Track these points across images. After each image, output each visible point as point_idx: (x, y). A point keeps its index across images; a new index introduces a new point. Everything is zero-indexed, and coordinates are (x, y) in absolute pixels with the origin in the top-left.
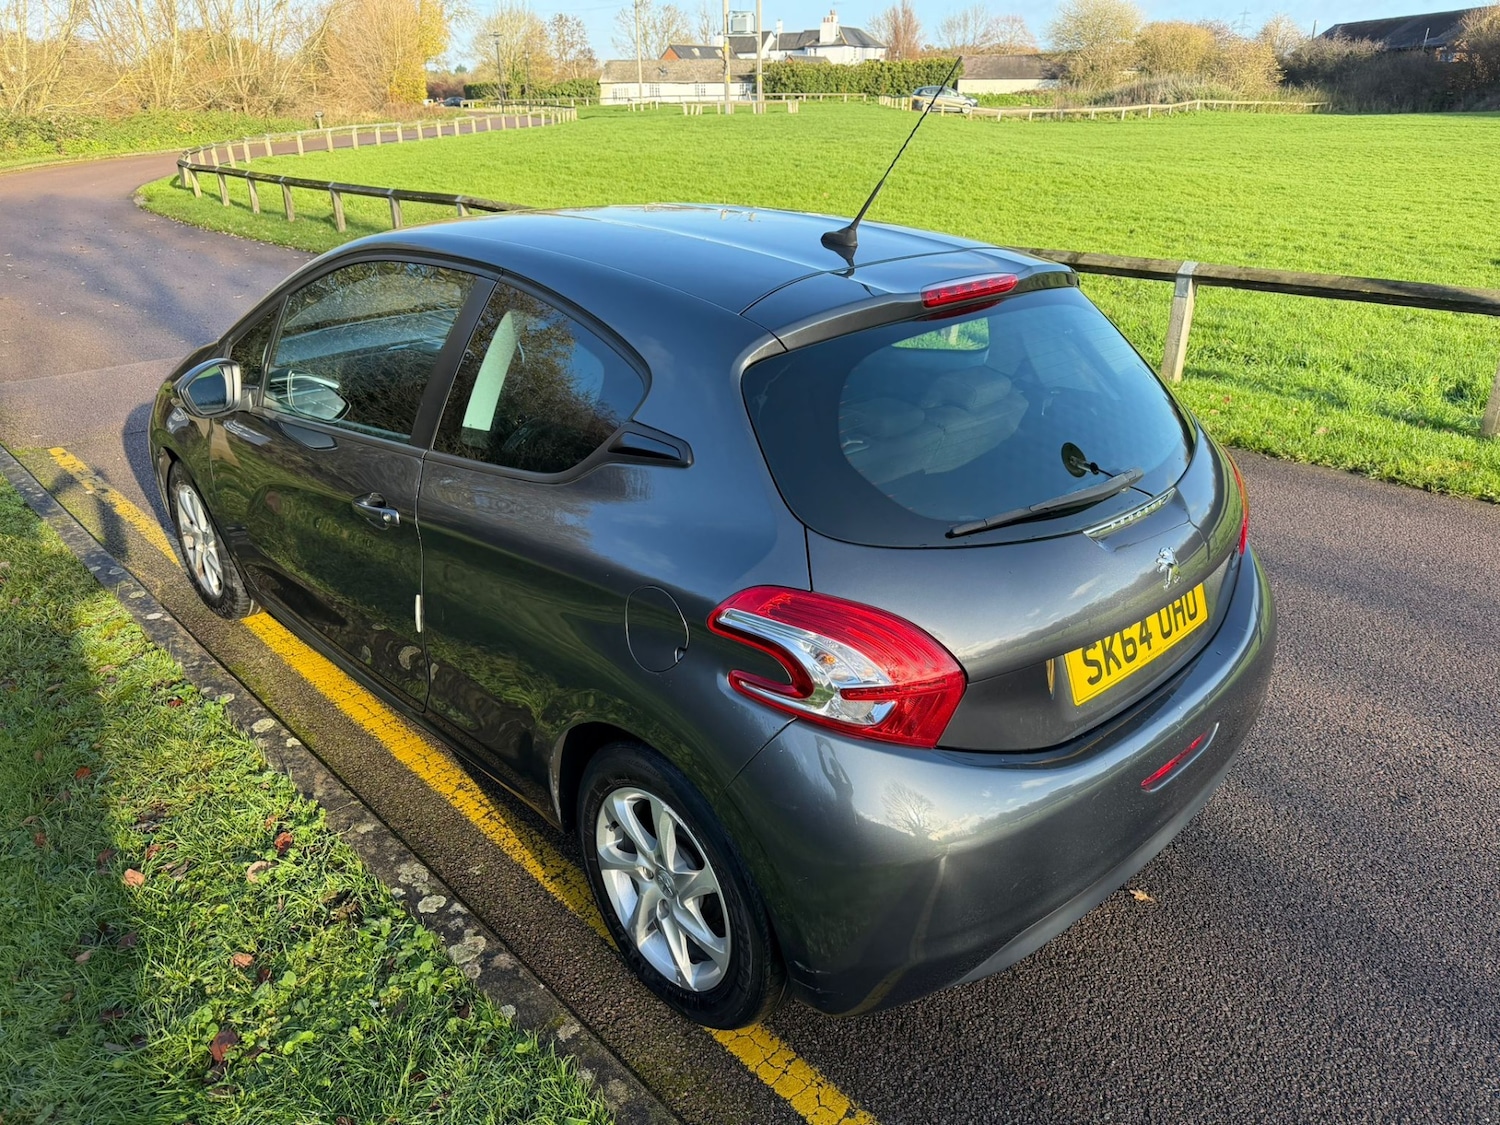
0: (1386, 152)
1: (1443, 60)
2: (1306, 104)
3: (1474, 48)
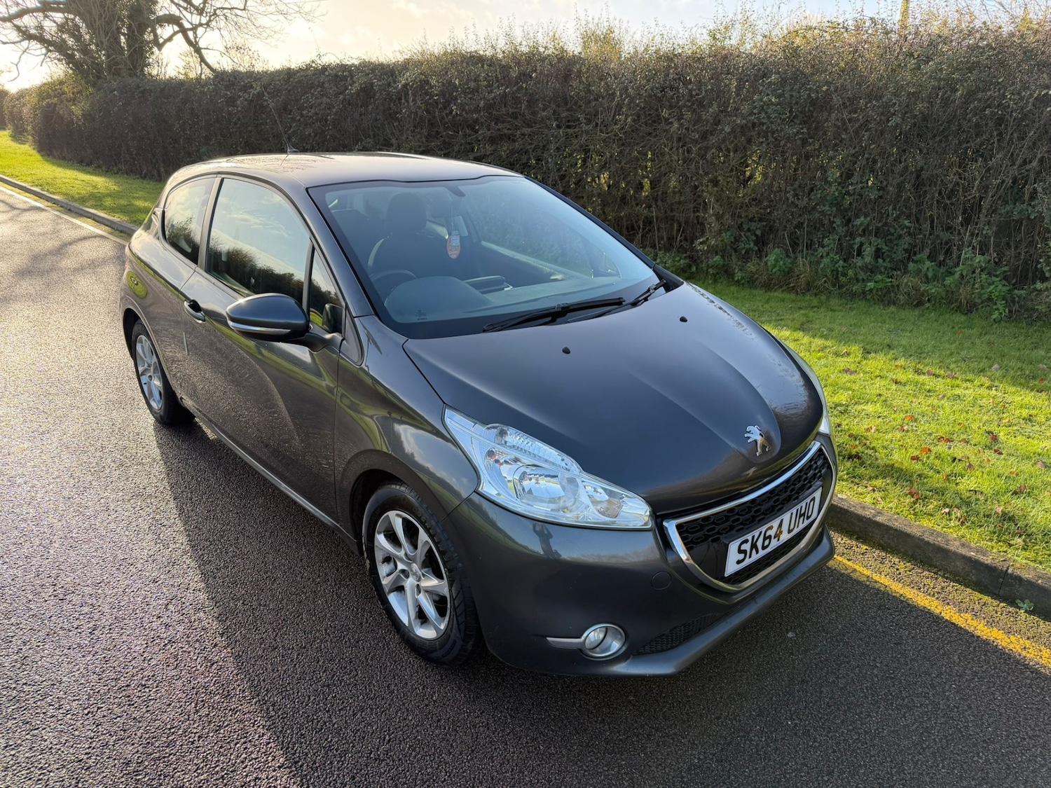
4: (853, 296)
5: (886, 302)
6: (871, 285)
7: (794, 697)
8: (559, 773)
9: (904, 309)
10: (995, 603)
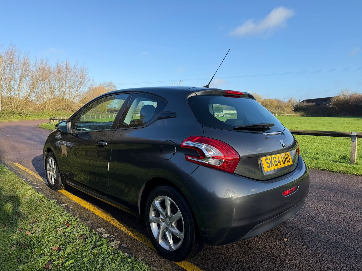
0: (319, 123)
1: (328, 107)
2: (300, 115)
3: (334, 104)
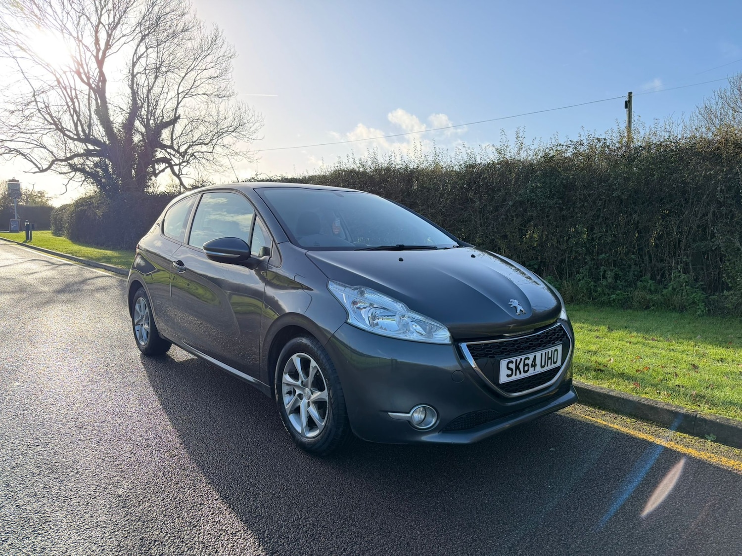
4: (603, 304)
5: (625, 308)
6: (614, 296)
7: (553, 476)
8: (397, 505)
9: (637, 311)
10: (691, 437)
